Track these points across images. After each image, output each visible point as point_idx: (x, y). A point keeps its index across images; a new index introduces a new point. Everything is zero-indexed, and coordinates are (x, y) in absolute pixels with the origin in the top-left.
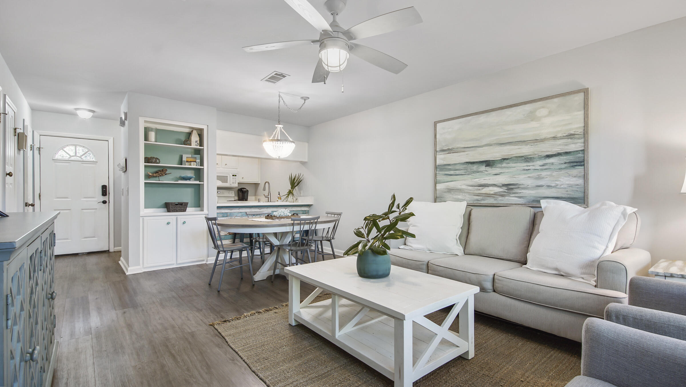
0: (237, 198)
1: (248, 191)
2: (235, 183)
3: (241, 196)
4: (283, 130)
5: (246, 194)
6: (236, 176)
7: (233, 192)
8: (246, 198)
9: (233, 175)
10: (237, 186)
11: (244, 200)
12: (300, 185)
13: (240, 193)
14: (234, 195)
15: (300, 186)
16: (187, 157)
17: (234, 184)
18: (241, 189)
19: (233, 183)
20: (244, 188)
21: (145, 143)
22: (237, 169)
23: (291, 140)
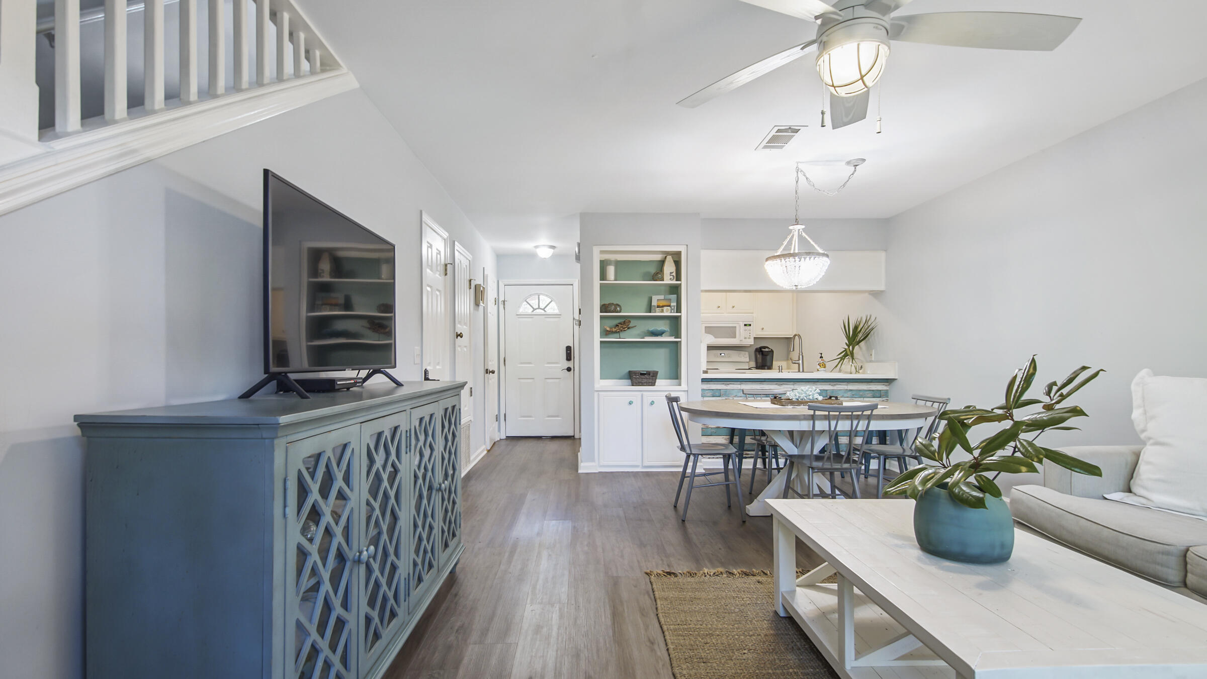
0: (753, 364)
1: (772, 351)
2: (749, 338)
3: (760, 360)
4: (804, 234)
5: (768, 358)
6: (750, 325)
7: (747, 353)
8: (768, 364)
9: (745, 325)
10: (753, 344)
11: (766, 368)
12: (869, 339)
13: (758, 356)
14: (748, 360)
15: (871, 340)
16: (658, 300)
17: (747, 340)
18: (761, 348)
19: (745, 338)
20: (765, 347)
21: (601, 284)
22: (753, 313)
23: (821, 251)
